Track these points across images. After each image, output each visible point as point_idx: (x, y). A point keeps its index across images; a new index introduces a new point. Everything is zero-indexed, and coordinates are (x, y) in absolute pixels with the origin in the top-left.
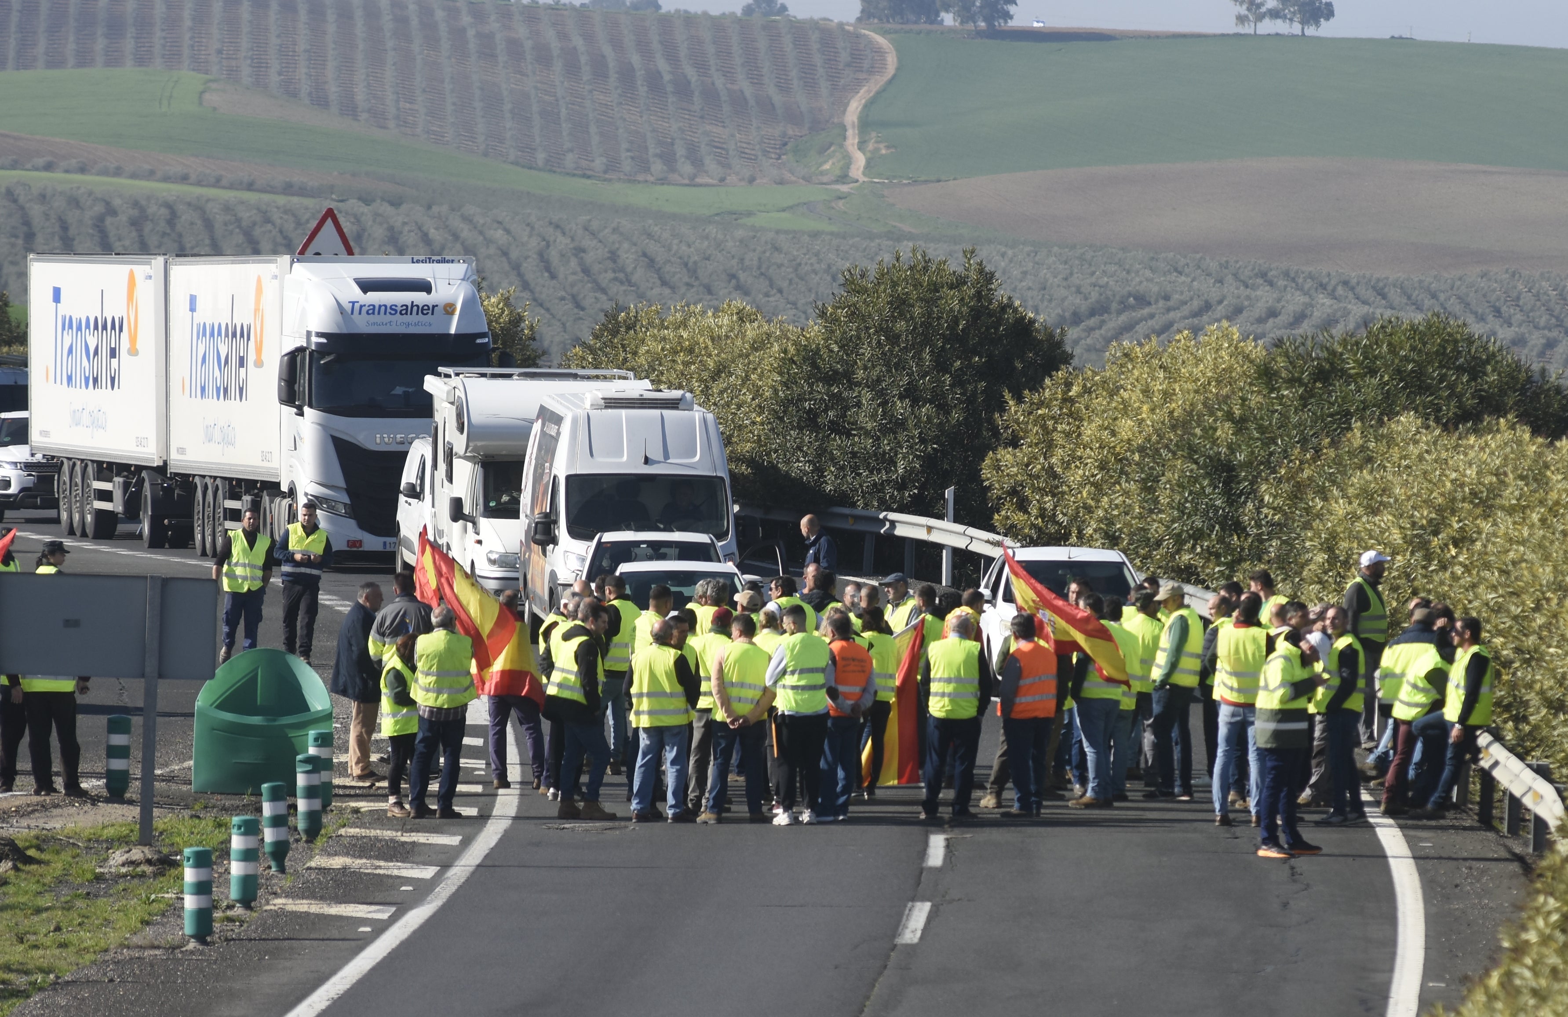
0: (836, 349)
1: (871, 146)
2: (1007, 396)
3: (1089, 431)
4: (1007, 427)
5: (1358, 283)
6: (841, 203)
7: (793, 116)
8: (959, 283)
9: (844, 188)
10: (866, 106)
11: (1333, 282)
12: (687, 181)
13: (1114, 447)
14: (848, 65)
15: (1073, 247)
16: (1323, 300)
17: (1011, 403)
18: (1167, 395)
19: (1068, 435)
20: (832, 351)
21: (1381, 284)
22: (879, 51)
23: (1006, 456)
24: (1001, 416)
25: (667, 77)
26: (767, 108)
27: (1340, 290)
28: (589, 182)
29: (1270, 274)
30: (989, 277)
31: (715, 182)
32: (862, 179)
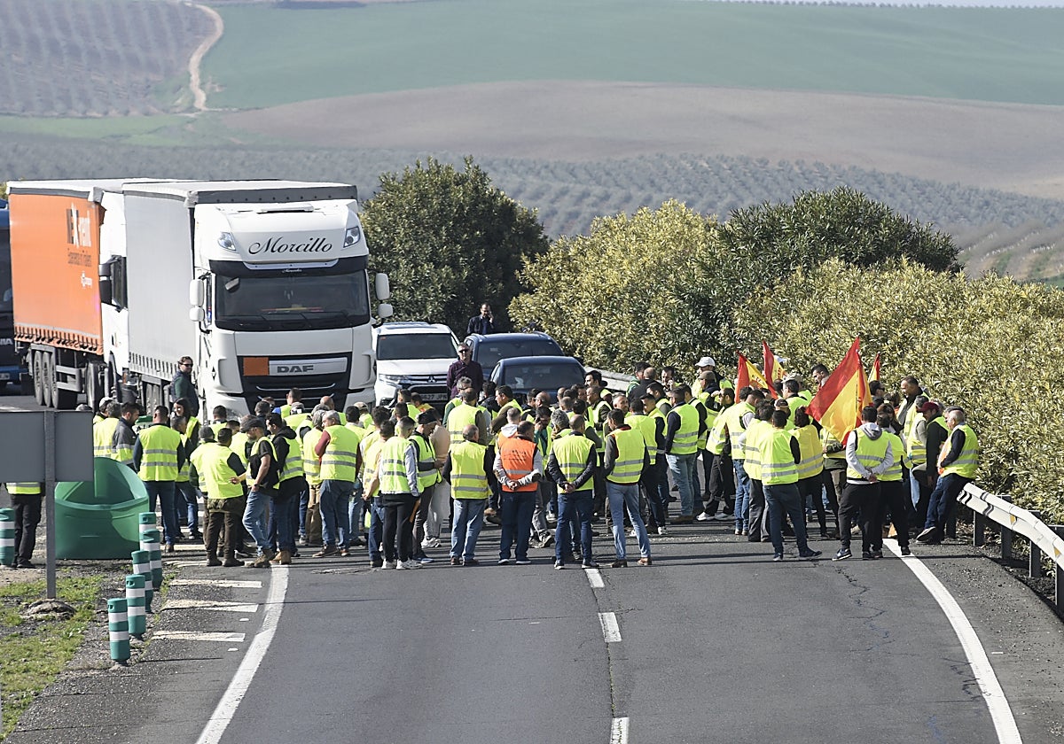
0: (379, 230)
1: (208, 86)
2: (524, 258)
3: (586, 279)
4: (525, 280)
5: (555, 167)
6: (190, 126)
7: (152, 67)
8: (461, 181)
9: (192, 115)
10: (203, 58)
12: (80, 115)
13: (605, 290)
14: (189, 30)
15: (357, 149)
17: (527, 263)
19: (569, 283)
20: (376, 232)
22: (211, 20)
23: (526, 299)
24: (520, 272)
25: (63, 44)
26: (134, 61)
28: (11, 118)
30: (482, 177)
31: (100, 115)
32: (204, 109)
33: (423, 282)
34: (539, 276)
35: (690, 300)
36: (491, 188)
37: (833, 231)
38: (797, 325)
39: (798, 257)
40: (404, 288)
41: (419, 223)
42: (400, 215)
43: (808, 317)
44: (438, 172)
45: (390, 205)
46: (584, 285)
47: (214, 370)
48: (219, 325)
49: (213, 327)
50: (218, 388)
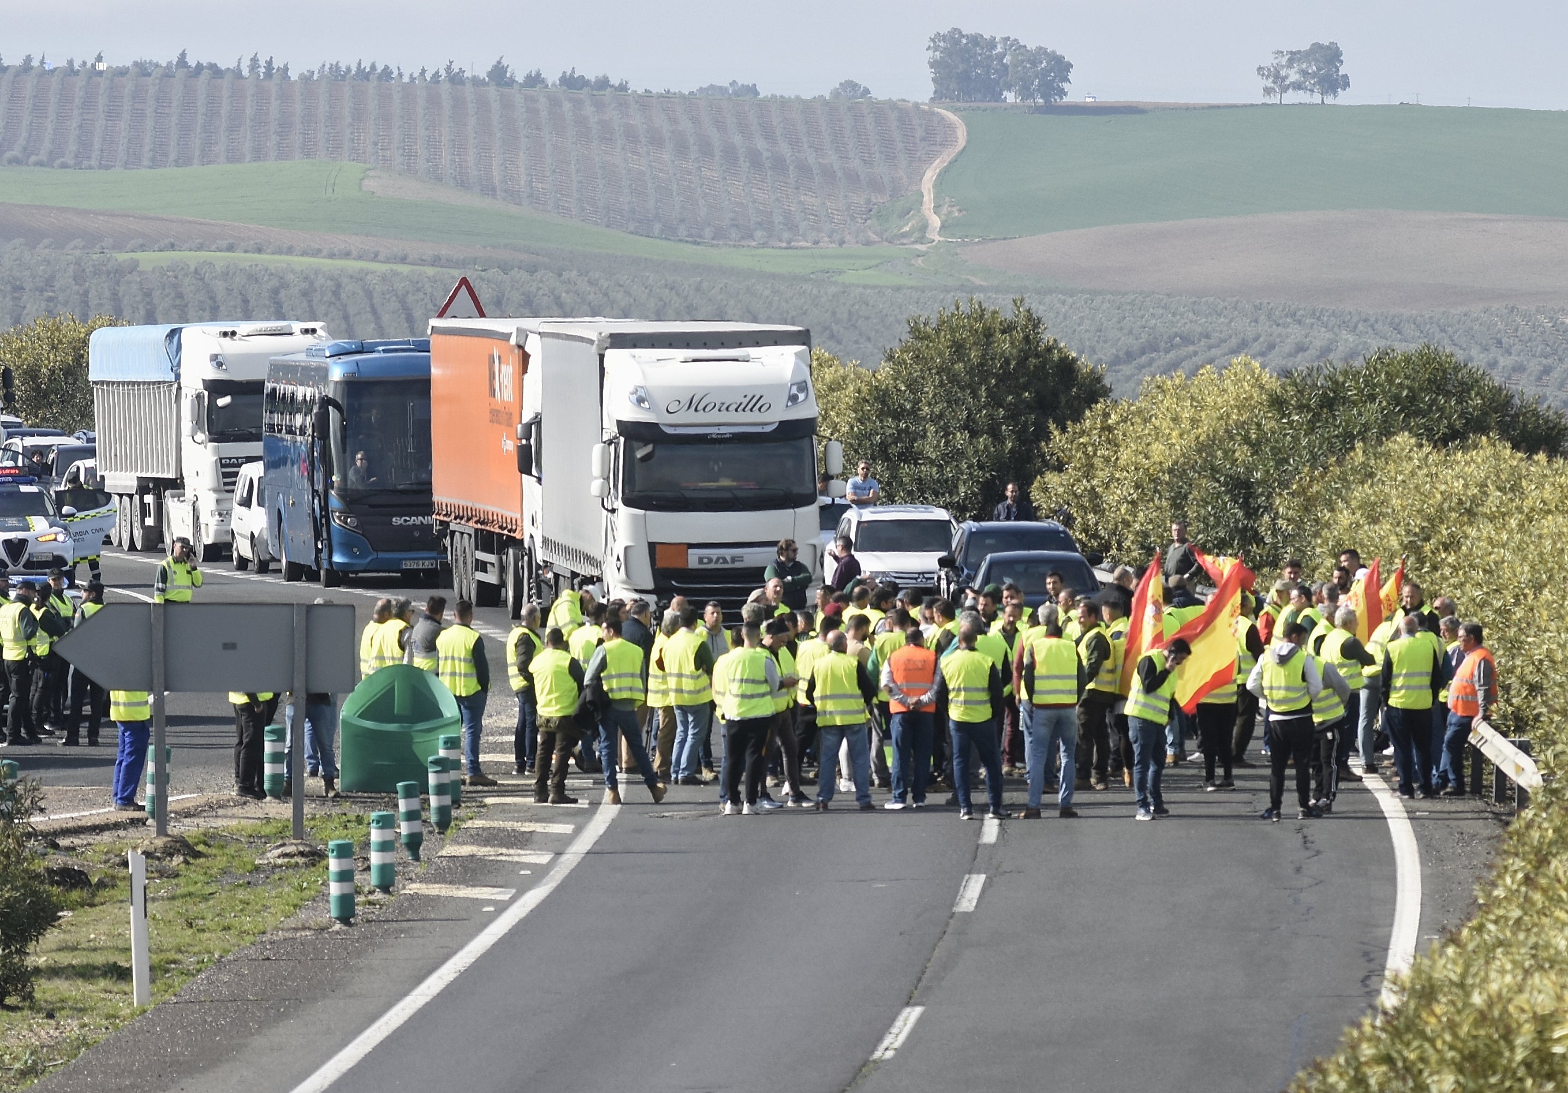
0: (903, 388)
1: (945, 210)
2: (1052, 427)
3: (1125, 455)
4: (1052, 455)
6: (920, 260)
7: (876, 185)
8: (1008, 329)
9: (922, 248)
10: (939, 175)
11: (1355, 319)
12: (784, 245)
13: (1148, 469)
14: (923, 139)
15: (1125, 294)
16: (1344, 335)
17: (1056, 433)
18: (1194, 422)
19: (1107, 460)
20: (900, 390)
21: (1397, 320)
22: (951, 127)
23: (1052, 478)
24: (1047, 445)
25: (766, 154)
26: (853, 178)
27: (1361, 327)
28: (699, 248)
29: (1299, 313)
30: (1037, 323)
31: (809, 245)
32: (937, 238)
33: (955, 455)
34: (1071, 450)
35: (1226, 484)
36: (1047, 337)
37: (1413, 398)
38: (1345, 518)
39: (1365, 431)
40: (932, 462)
41: (954, 379)
42: (930, 370)
43: (1360, 507)
44: (982, 316)
45: (918, 357)
46: (1121, 462)
47: (618, 559)
48: (628, 502)
49: (619, 504)
50: (624, 582)
